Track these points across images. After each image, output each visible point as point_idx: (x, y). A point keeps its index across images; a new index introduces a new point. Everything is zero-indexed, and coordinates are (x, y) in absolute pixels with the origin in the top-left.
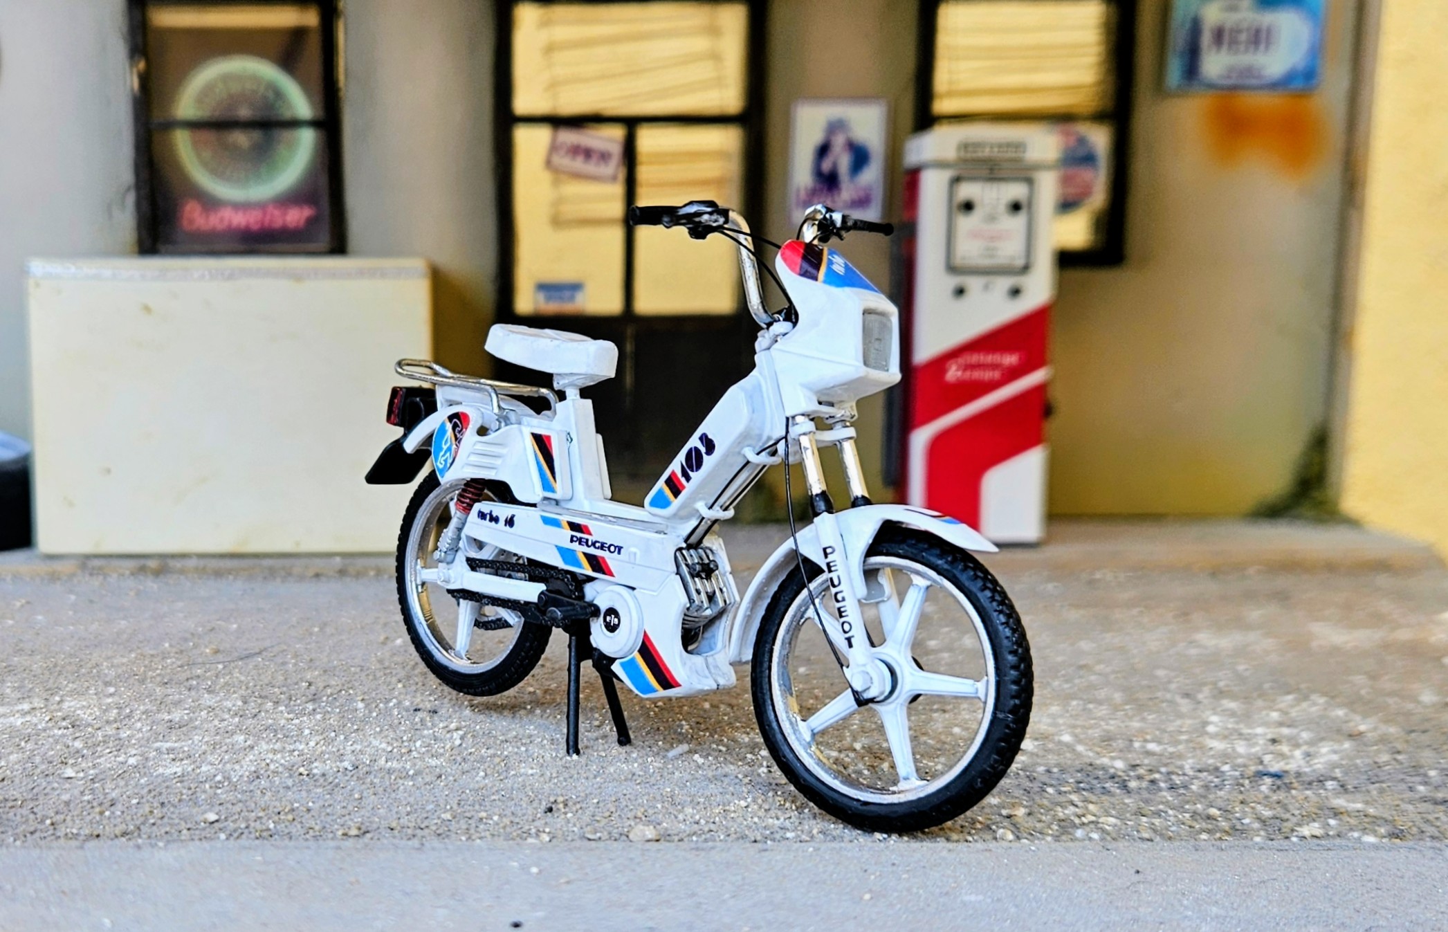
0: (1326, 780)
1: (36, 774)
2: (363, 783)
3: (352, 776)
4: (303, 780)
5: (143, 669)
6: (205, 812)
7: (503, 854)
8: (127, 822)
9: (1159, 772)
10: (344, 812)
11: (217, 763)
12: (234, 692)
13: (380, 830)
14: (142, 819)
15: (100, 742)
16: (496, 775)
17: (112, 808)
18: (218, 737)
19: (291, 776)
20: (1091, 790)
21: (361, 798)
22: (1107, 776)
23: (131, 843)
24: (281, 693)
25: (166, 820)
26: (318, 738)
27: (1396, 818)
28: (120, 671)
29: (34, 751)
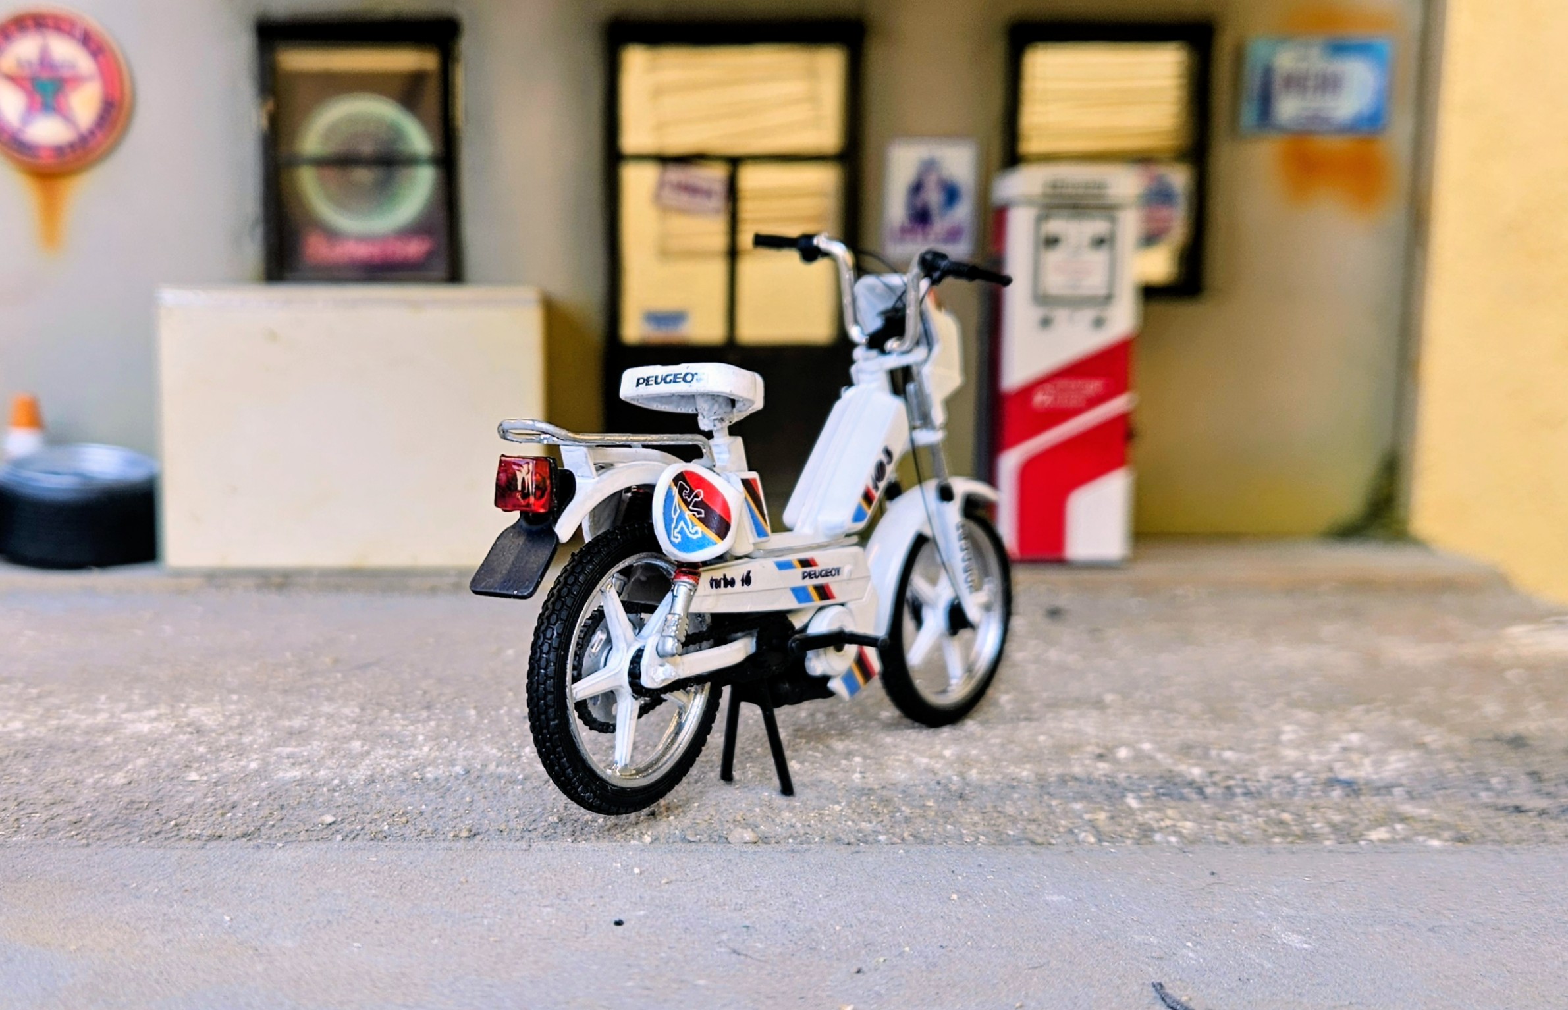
0: (1393, 787)
1: (162, 777)
2: (474, 787)
3: (464, 780)
4: (417, 784)
5: (265, 677)
6: (323, 814)
7: (607, 855)
8: (249, 824)
9: (1234, 779)
10: (456, 814)
11: (335, 767)
12: (352, 700)
13: (490, 833)
14: (262, 821)
15: (224, 746)
17: (234, 811)
18: (336, 743)
20: (1170, 796)
21: (472, 801)
22: (1184, 783)
23: (251, 843)
24: (397, 701)
25: (285, 822)
26: (431, 743)
27: (1459, 823)
28: (243, 679)
29: (160, 755)
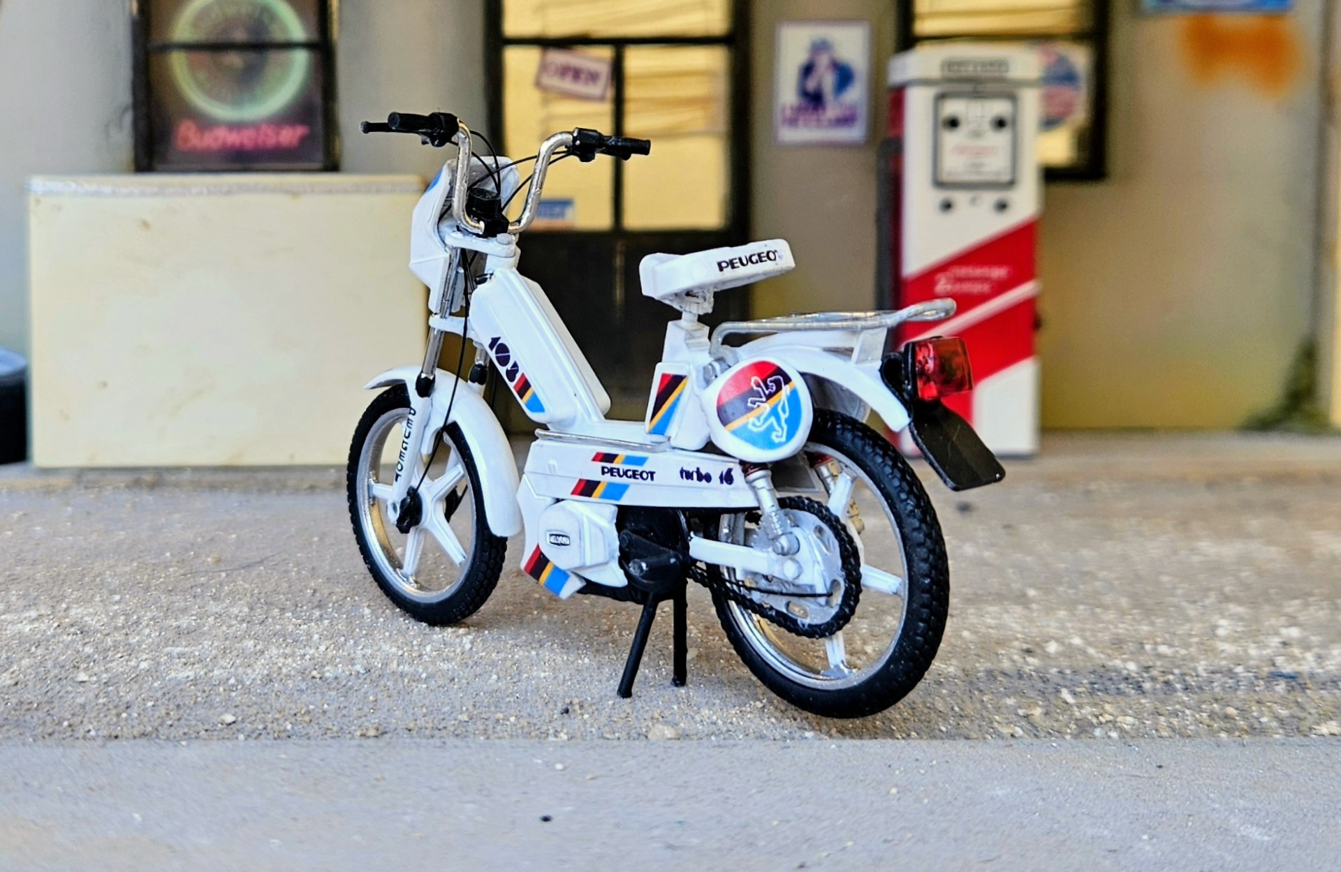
1: (50, 678)
2: (377, 686)
3: (365, 679)
4: (316, 683)
5: (146, 577)
6: (221, 714)
7: (525, 751)
8: (146, 724)
9: (1172, 673)
10: (360, 714)
11: (229, 666)
12: (240, 599)
13: (397, 731)
14: (160, 721)
15: (111, 647)
16: (509, 678)
17: (129, 710)
18: (228, 642)
19: (304, 680)
20: (1106, 691)
21: (376, 701)
22: (1120, 678)
23: (151, 743)
24: (287, 600)
25: (183, 722)
26: (328, 643)
28: (123, 580)
29: (44, 656)
